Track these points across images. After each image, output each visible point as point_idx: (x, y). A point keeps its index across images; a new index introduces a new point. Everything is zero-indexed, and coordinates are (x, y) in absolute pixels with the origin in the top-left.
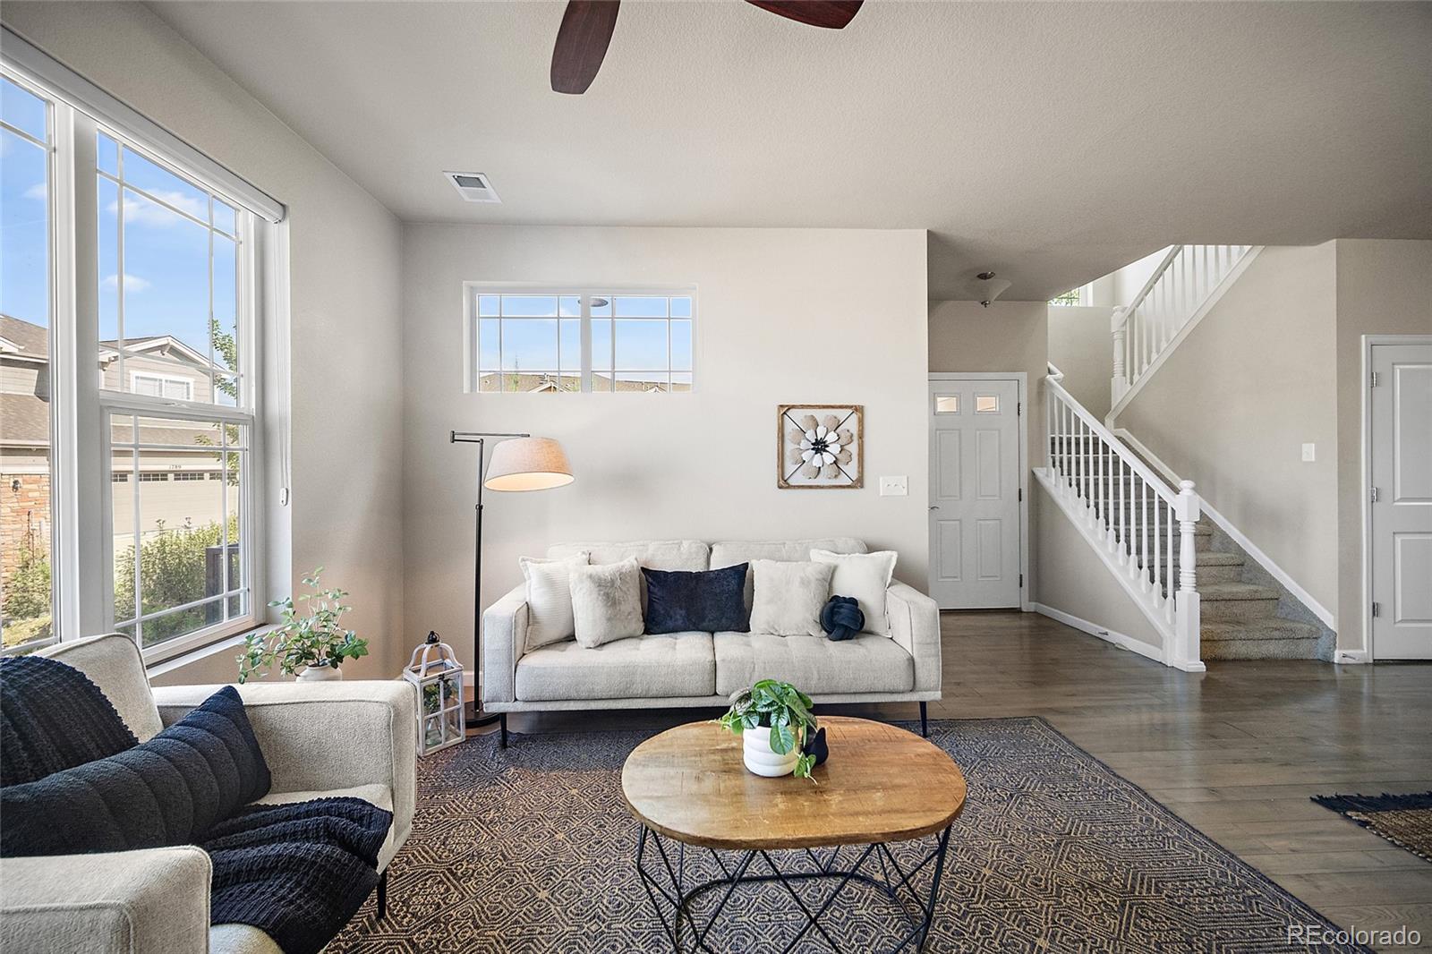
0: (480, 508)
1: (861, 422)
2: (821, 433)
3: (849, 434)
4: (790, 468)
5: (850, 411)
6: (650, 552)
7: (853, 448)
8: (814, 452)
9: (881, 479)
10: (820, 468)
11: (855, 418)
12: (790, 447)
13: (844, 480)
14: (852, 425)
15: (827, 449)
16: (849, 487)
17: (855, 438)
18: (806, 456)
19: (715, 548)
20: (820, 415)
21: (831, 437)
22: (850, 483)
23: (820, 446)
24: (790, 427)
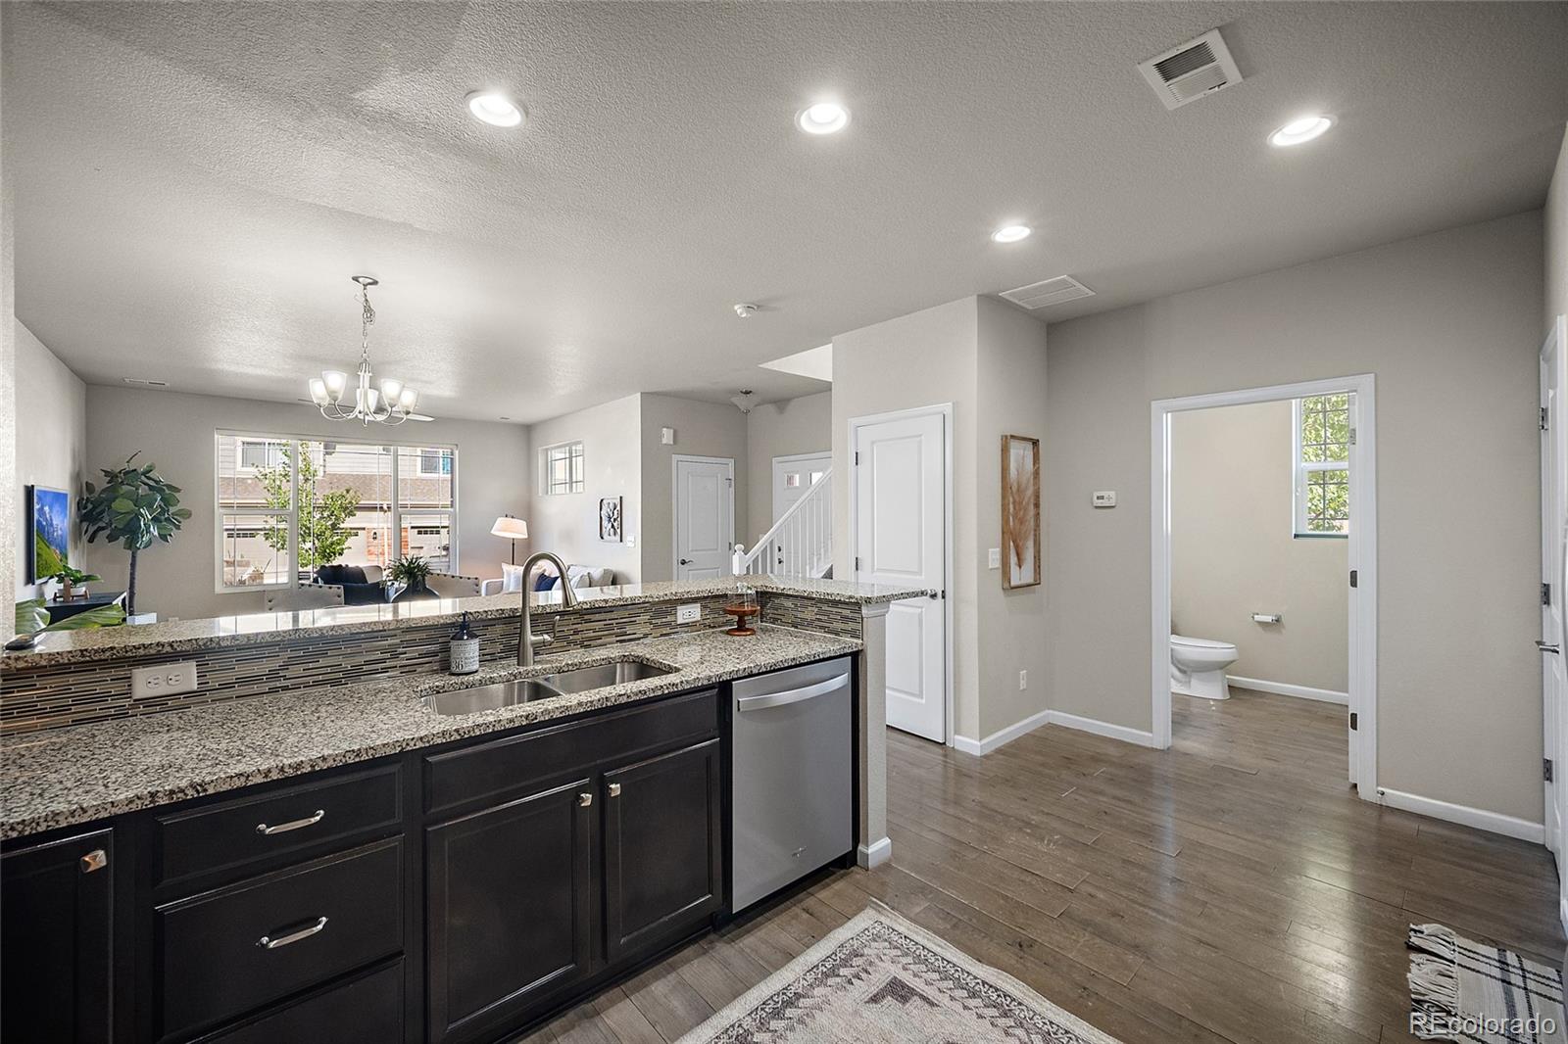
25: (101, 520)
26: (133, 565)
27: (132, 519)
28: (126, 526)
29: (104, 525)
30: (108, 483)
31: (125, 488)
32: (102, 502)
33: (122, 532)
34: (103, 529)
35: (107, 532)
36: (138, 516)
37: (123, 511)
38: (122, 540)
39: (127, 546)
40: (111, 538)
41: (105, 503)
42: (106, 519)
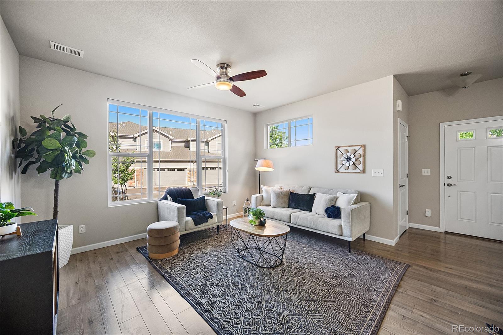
0: (260, 175)
1: (364, 150)
2: (349, 154)
3: (359, 155)
4: (339, 166)
5: (360, 147)
6: (295, 188)
7: (361, 159)
8: (347, 161)
9: (372, 170)
10: (348, 166)
11: (362, 149)
12: (339, 160)
13: (357, 170)
14: (361, 151)
15: (351, 160)
16: (359, 173)
17: (362, 156)
18: (344, 162)
19: (312, 188)
20: (349, 149)
21: (352, 156)
22: (360, 171)
23: (349, 159)
24: (339, 153)
25: (32, 156)
26: (56, 191)
27: (58, 155)
28: (53, 160)
29: (35, 160)
30: (37, 127)
31: (51, 132)
32: (33, 142)
33: (50, 165)
34: (33, 163)
35: (38, 165)
36: (63, 152)
37: (52, 148)
38: (49, 171)
39: (54, 176)
40: (41, 170)
41: (36, 143)
42: (36, 155)
